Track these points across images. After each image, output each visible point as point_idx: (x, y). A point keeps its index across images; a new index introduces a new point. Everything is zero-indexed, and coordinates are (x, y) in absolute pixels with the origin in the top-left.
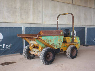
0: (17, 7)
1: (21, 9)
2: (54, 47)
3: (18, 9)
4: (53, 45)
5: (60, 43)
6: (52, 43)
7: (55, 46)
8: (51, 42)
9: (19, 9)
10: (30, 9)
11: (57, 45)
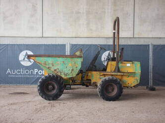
1: (88, 13)
2: (59, 74)
3: (83, 13)
4: (57, 71)
5: (73, 70)
6: (56, 68)
7: (63, 73)
8: (53, 65)
9: (85, 14)
11: (66, 72)
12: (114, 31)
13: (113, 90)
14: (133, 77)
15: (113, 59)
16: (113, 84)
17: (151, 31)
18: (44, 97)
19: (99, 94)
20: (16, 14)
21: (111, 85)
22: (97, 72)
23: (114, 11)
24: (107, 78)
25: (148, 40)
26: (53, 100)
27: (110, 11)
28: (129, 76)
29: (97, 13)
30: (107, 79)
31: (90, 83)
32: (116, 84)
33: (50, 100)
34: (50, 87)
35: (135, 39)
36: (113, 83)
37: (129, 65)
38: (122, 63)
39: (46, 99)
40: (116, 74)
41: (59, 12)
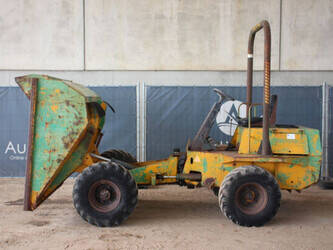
0: (167, 14)
1: (183, 17)
3: (171, 18)
9: (175, 21)
10: (222, 14)
12: (249, 56)
13: (256, 199)
14: (303, 166)
15: (256, 123)
16: (256, 184)
17: (317, 57)
18: (88, 218)
19: (224, 211)
20: (27, 21)
21: (253, 188)
22: (216, 155)
23: (239, 12)
24: (242, 169)
25: (309, 76)
26: (112, 225)
27: (229, 13)
28: (292, 164)
29: (201, 17)
30: (243, 173)
31: (200, 180)
32: (265, 186)
33: (103, 226)
34: (104, 193)
35: (282, 74)
36: (258, 182)
37: (291, 136)
38: (275, 132)
39: (94, 224)
40: (263, 160)
41: (119, 17)
